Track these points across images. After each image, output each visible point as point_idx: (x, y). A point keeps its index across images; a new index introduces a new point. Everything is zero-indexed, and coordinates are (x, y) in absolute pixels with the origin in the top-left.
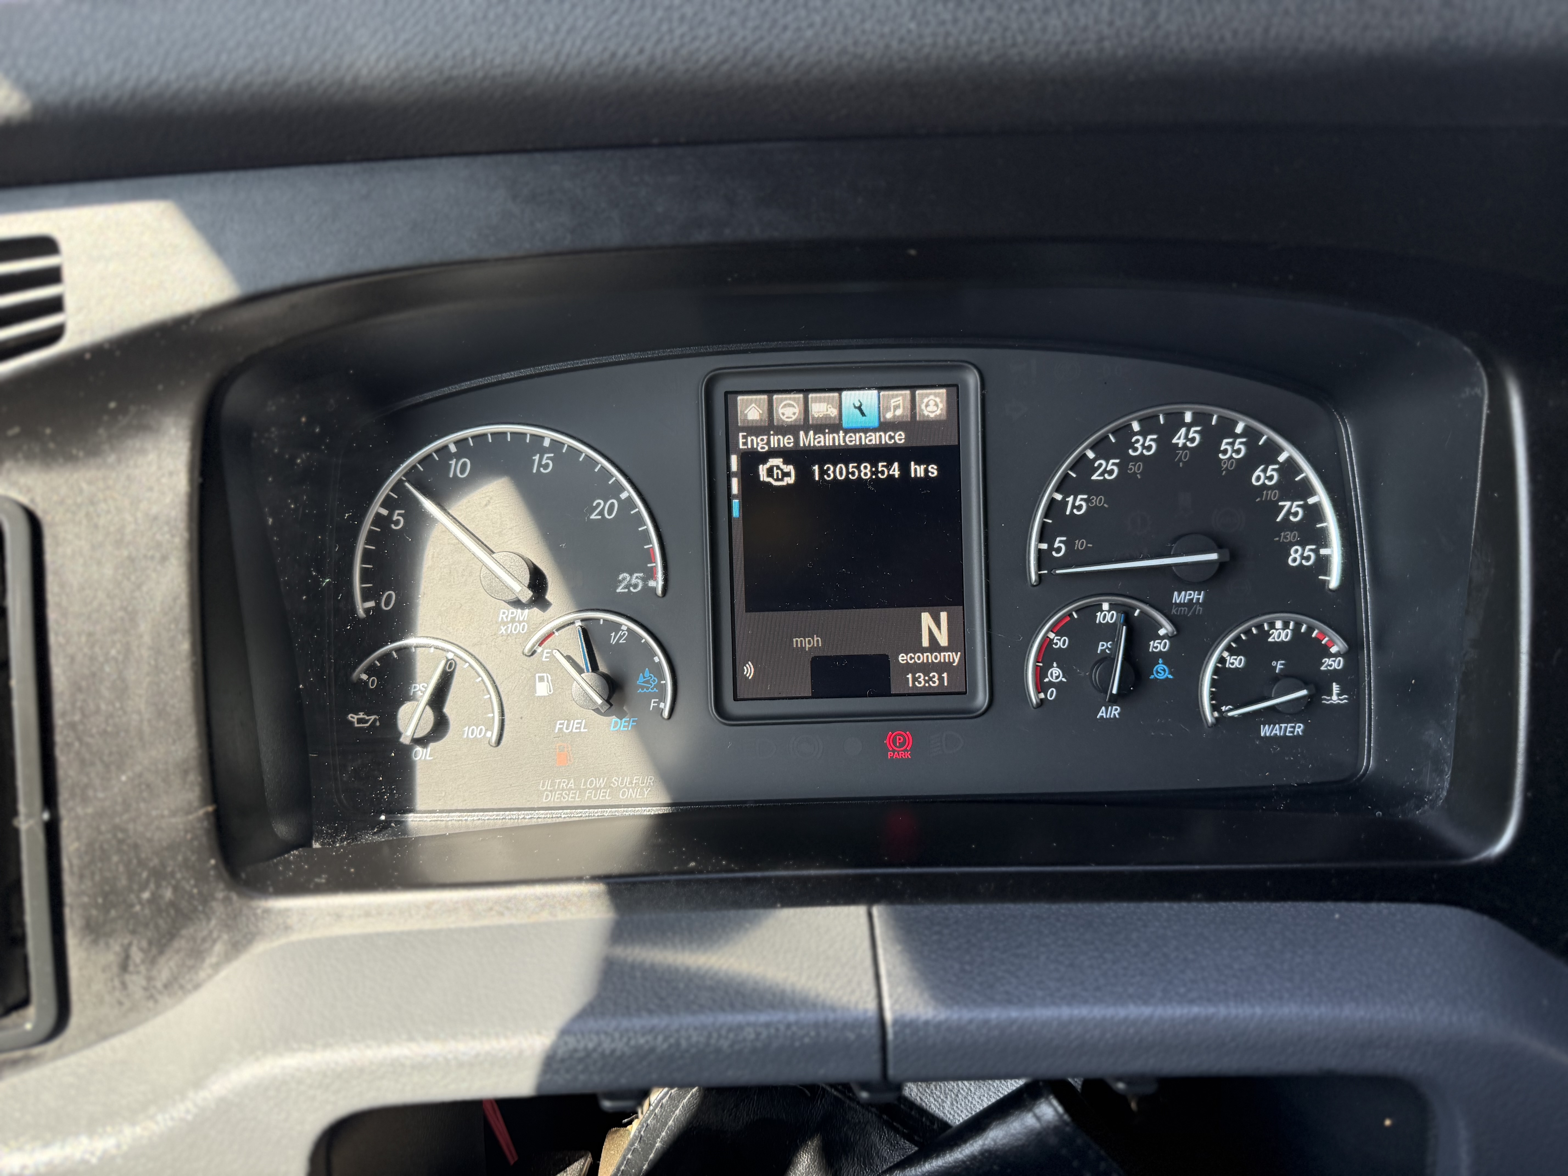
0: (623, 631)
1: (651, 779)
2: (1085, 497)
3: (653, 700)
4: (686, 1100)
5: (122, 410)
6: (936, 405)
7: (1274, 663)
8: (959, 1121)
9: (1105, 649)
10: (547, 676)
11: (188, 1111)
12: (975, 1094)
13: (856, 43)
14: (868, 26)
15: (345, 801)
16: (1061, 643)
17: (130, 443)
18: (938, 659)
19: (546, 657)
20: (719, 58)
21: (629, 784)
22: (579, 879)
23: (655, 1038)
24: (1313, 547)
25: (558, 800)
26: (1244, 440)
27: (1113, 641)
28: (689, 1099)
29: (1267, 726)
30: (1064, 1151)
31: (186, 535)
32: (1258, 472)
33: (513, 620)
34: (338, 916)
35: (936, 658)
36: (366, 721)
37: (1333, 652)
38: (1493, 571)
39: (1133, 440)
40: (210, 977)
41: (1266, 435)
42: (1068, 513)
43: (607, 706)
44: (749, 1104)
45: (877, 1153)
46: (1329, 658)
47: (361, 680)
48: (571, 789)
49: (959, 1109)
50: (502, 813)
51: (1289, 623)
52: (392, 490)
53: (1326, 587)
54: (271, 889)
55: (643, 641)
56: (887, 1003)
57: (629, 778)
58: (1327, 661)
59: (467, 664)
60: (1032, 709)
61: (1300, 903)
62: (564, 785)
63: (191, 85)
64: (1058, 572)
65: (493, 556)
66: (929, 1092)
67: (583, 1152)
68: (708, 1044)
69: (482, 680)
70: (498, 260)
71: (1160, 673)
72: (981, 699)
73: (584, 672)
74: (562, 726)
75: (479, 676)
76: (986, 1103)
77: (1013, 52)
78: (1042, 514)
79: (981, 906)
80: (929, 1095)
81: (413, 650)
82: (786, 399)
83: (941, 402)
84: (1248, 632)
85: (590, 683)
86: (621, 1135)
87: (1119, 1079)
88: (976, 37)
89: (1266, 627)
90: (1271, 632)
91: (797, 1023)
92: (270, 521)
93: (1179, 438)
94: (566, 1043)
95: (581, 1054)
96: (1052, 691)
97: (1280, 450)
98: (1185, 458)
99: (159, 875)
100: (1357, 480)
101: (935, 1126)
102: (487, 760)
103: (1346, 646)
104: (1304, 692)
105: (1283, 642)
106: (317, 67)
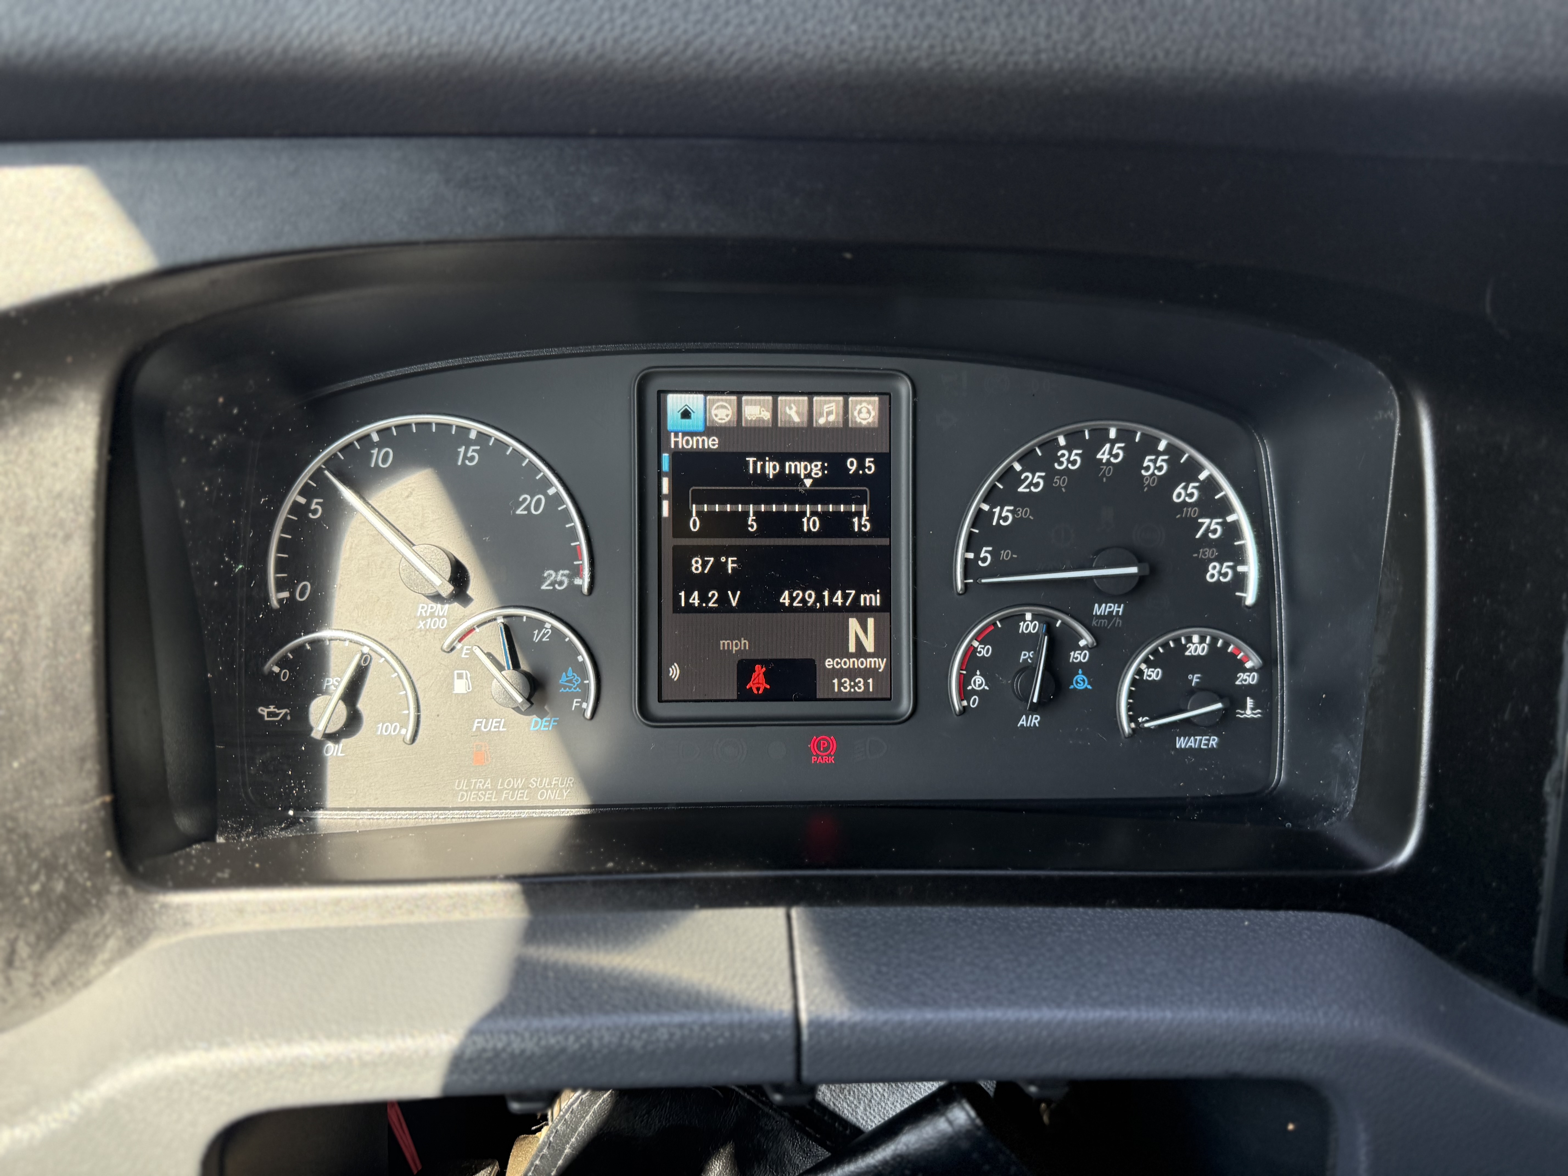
0: (546, 629)
1: (571, 780)
2: (1012, 508)
3: (575, 700)
4: (597, 1106)
5: (27, 381)
6: (869, 412)
7: (1190, 677)
8: (872, 1126)
9: (1027, 659)
10: (466, 674)
11: (71, 1113)
12: (888, 1099)
13: (797, 42)
14: (809, 26)
15: (251, 795)
16: (984, 651)
17: (35, 416)
18: (865, 665)
19: (466, 654)
20: (660, 50)
21: (548, 785)
22: (493, 878)
23: (566, 1038)
24: (1231, 564)
25: (474, 800)
26: (1166, 457)
27: (1035, 650)
28: (601, 1104)
29: (1182, 738)
30: (975, 1155)
31: (92, 514)
32: (1179, 489)
33: (432, 615)
34: (240, 911)
35: (862, 663)
36: (277, 715)
37: (1248, 667)
38: (1401, 589)
39: (1059, 454)
40: (101, 974)
41: (1188, 453)
42: (994, 523)
43: (528, 705)
44: (662, 1110)
45: (790, 1161)
46: (1244, 673)
47: (272, 672)
48: (487, 789)
49: (871, 1114)
50: (414, 812)
51: (1206, 637)
52: (311, 478)
53: (1243, 604)
54: (170, 884)
55: (567, 640)
56: (803, 1004)
57: (548, 779)
58: (1242, 676)
59: (383, 659)
60: (955, 716)
61: (1211, 910)
62: (481, 785)
63: (112, 47)
64: (984, 581)
65: (413, 548)
66: (843, 1098)
67: (490, 1161)
68: (620, 1045)
69: (398, 675)
70: (429, 243)
71: (1080, 684)
72: (906, 705)
73: (505, 670)
74: (480, 725)
75: (396, 671)
76: (899, 1109)
77: (952, 59)
78: (969, 522)
79: (899, 909)
80: (843, 1101)
81: (328, 643)
82: (718, 401)
83: (873, 409)
84: (1165, 645)
85: (510, 681)
86: (530, 1142)
87: (1031, 1082)
88: (916, 43)
89: (1183, 641)
90: (1188, 646)
91: (711, 1024)
92: (182, 503)
93: (1103, 454)
94: (474, 1043)
95: (489, 1054)
96: (975, 699)
97: (1200, 468)
98: (1109, 474)
99: (50, 867)
100: (1274, 500)
101: (848, 1132)
102: (400, 758)
103: (1261, 662)
104: (1219, 706)
105: (1199, 656)
106: (246, 36)
